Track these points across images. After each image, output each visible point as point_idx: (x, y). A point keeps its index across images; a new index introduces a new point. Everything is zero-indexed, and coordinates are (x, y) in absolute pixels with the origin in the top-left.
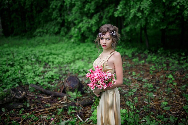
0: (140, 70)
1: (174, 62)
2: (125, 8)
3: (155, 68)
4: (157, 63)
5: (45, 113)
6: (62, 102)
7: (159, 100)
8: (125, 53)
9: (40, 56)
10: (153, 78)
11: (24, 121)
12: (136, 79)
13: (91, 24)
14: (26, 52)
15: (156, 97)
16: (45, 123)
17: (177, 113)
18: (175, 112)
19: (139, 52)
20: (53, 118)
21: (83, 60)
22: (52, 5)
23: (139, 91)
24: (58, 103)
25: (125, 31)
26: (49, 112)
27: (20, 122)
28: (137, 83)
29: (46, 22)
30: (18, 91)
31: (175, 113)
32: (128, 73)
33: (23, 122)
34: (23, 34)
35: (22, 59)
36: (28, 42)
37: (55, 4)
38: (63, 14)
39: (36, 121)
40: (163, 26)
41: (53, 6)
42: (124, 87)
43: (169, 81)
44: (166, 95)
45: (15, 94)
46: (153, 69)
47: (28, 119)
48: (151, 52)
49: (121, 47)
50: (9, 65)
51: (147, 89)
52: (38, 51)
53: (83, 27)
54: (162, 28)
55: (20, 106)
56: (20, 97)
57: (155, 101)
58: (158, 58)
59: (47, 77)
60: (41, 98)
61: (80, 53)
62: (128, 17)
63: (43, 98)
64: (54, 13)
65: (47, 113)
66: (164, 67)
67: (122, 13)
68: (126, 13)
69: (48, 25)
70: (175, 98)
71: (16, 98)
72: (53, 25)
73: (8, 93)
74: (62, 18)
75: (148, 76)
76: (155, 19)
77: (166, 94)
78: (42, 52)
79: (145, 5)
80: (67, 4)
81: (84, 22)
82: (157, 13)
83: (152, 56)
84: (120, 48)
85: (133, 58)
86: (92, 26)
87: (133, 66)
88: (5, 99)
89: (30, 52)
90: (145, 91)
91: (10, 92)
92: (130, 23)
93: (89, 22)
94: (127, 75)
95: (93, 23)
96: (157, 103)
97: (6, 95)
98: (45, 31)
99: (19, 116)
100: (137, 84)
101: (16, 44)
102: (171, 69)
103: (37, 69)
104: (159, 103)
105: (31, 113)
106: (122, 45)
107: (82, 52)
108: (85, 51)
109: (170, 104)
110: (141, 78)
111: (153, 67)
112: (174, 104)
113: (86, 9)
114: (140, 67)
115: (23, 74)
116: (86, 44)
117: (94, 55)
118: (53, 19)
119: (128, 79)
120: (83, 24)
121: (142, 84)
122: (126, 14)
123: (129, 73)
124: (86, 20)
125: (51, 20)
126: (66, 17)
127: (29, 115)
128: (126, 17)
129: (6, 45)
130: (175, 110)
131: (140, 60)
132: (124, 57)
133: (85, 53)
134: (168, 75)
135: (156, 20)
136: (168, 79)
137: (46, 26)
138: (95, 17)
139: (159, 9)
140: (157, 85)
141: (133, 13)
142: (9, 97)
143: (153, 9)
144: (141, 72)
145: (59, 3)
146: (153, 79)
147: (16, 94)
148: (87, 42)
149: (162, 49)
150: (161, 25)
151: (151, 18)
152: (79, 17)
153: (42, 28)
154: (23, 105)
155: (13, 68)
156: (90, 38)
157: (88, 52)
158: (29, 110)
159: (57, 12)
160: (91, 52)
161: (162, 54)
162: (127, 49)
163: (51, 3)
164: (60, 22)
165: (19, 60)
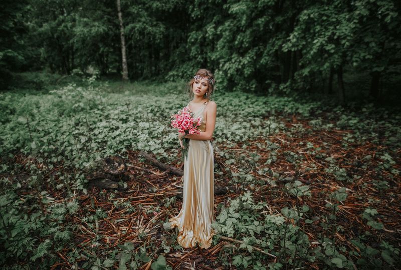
0: (322, 140)
1: (396, 130)
2: (304, 38)
3: (353, 137)
4: (359, 129)
5: (147, 202)
6: (176, 186)
7: (358, 200)
8: (297, 109)
9: (167, 108)
10: (348, 156)
11: (116, 210)
12: (312, 156)
13: (242, 64)
14: (149, 102)
15: (352, 193)
16: (143, 218)
17: (397, 233)
18: (394, 229)
19: (325, 109)
20: (157, 212)
21: (225, 117)
22: (190, 37)
23: (317, 177)
24: (172, 186)
25: (300, 75)
26: (153, 200)
27: (109, 212)
28: (315, 163)
29: (183, 62)
30: (114, 163)
31: (392, 234)
32: (299, 142)
33: (113, 211)
34: (154, 78)
35: (140, 112)
36: (157, 89)
37: (195, 36)
38: (205, 50)
39: (130, 214)
40: (378, 66)
41: (191, 39)
42: (288, 167)
43: (382, 165)
44: (375, 192)
45: (109, 167)
46: (349, 140)
47: (121, 207)
48: (347, 109)
49: (290, 99)
50: (122, 120)
51: (333, 176)
52: (165, 102)
53: (229, 68)
54: (375, 69)
55: (114, 186)
56: (116, 172)
57: (349, 202)
58: (361, 120)
59: (167, 142)
60: (151, 173)
61: (223, 107)
62: (308, 52)
63: (153, 174)
64: (193, 48)
65: (150, 202)
66: (374, 138)
67: (298, 46)
68: (304, 45)
69: (185, 66)
70: (395, 201)
71: (110, 174)
72: (191, 67)
73: (99, 165)
74: (204, 56)
75: (337, 151)
76: (362, 55)
77: (374, 190)
78: (169, 103)
79: (344, 31)
80: (209, 35)
81: (233, 61)
82: (367, 44)
83: (350, 117)
84: (289, 102)
85: (312, 117)
86: (244, 66)
87: (309, 132)
88: (95, 173)
89: (154, 104)
90: (330, 179)
91: (102, 164)
92: (310, 63)
93: (240, 62)
94: (297, 146)
95: (246, 62)
96: (354, 206)
97: (96, 168)
98: (180, 74)
99: (109, 201)
100: (314, 165)
101: (142, 91)
102: (388, 142)
103: (157, 127)
104: (357, 206)
105: (127, 198)
106: (294, 96)
107: (226, 105)
108: (231, 105)
109: (383, 212)
110: (324, 155)
111: (350, 136)
112: (392, 214)
113: (236, 42)
114: (324, 134)
115: (136, 134)
116: (234, 94)
117: (243, 110)
118: (191, 57)
119: (297, 153)
120: (230, 64)
121: (323, 164)
122: (304, 47)
123: (301, 143)
124: (236, 58)
125: (190, 59)
126: (209, 54)
127: (124, 202)
128: (305, 51)
129: (127, 93)
130: (395, 226)
131: (324, 123)
132: (295, 116)
133: (230, 107)
134: (380, 153)
135: (364, 57)
136: (380, 161)
137: (182, 67)
138: (249, 53)
139: (372, 36)
140: (356, 172)
141: (318, 44)
142: (100, 171)
143: (361, 37)
144: (325, 144)
145: (200, 34)
146: (347, 158)
147: (111, 167)
148: (235, 91)
149: (371, 105)
150: (374, 65)
151: (354, 52)
152: (227, 54)
153: (177, 71)
154: (118, 185)
155: (124, 125)
156: (240, 85)
157: (235, 106)
158: (127, 193)
159: (197, 48)
160: (239, 106)
161: (370, 114)
162: (302, 104)
163: (190, 35)
164: (201, 62)
165: (137, 114)
